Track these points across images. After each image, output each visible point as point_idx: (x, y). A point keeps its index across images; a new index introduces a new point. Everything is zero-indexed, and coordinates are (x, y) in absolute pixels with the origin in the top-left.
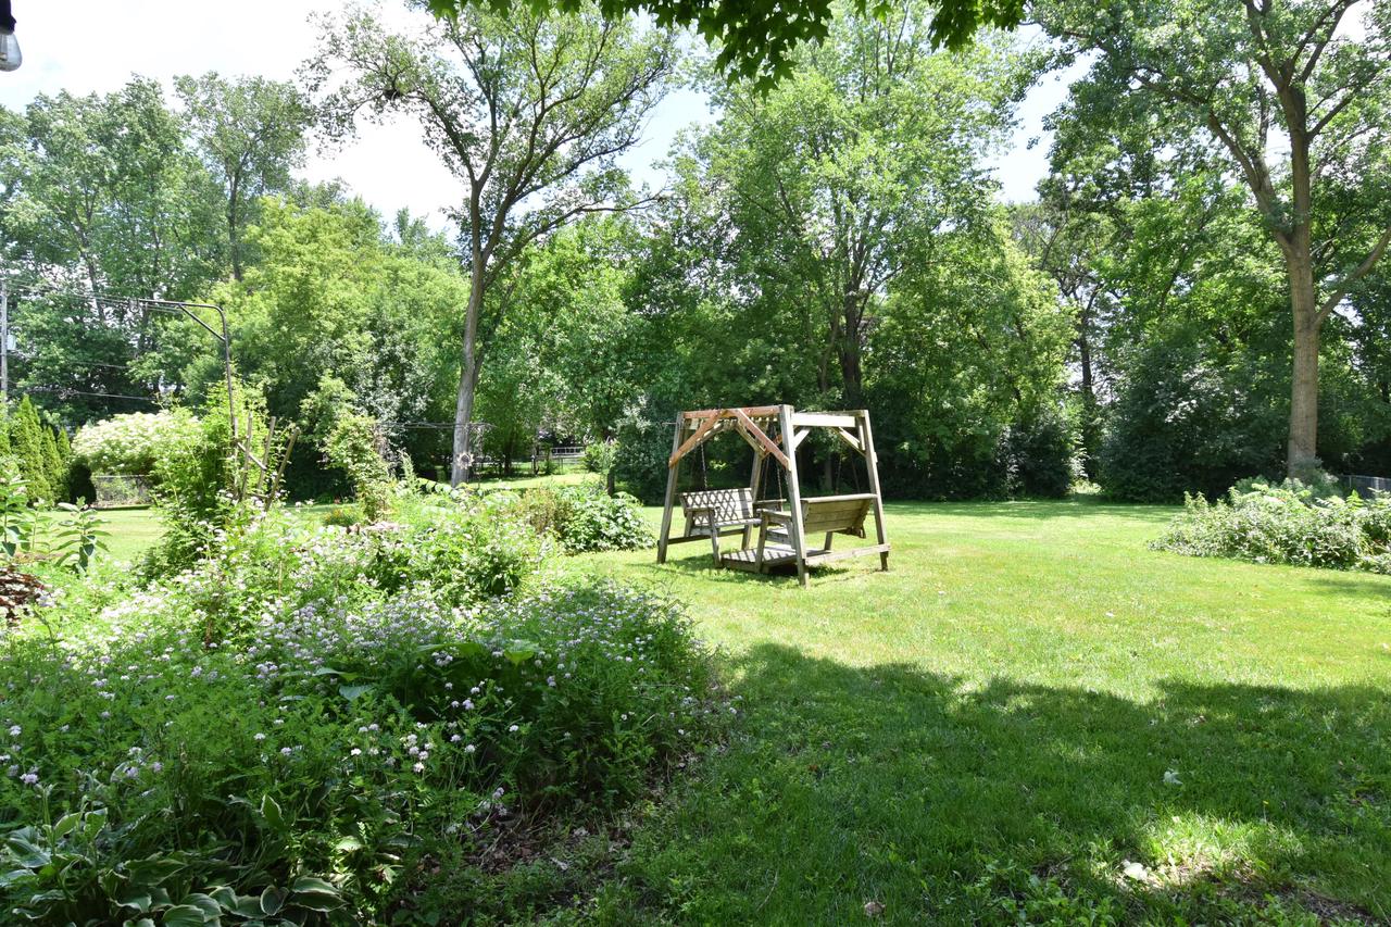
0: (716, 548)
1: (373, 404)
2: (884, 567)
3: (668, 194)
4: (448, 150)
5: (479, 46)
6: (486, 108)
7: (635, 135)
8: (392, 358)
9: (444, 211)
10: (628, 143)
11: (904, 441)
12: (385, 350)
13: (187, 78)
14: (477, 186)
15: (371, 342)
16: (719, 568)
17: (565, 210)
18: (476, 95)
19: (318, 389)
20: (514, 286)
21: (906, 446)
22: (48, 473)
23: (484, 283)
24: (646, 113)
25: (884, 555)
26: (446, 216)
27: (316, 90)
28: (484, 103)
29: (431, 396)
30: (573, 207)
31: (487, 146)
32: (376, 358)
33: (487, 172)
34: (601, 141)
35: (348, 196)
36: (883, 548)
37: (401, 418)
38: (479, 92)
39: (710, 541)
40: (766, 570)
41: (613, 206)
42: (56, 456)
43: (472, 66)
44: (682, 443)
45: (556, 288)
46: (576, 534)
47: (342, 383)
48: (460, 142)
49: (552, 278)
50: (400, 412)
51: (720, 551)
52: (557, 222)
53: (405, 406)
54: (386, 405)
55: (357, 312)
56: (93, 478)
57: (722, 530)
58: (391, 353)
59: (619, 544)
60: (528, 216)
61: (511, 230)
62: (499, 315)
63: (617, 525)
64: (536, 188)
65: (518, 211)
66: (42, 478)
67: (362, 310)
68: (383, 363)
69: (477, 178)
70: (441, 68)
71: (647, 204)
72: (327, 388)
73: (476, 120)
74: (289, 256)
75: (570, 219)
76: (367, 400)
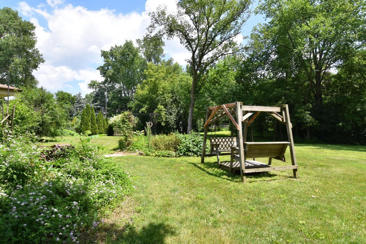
0: (218, 160)
1: (171, 112)
2: (295, 176)
3: (248, 46)
4: (187, 44)
5: (193, 14)
6: (196, 31)
7: (239, 31)
8: (176, 100)
9: (186, 60)
10: (237, 34)
11: (340, 122)
12: (174, 98)
13: (139, 39)
14: (194, 52)
15: (170, 96)
16: (219, 168)
17: (218, 56)
18: (193, 28)
19: (157, 108)
20: (205, 79)
21: (340, 124)
22: (104, 127)
23: (196, 78)
24: (243, 24)
25: (295, 171)
26: (187, 62)
27: (151, 33)
28: (195, 30)
29: (184, 110)
30: (220, 54)
31: (197, 41)
32: (172, 100)
33: (196, 48)
34: (229, 35)
35: (174, 62)
36: (294, 167)
37: (177, 115)
38: (194, 27)
39: (216, 156)
40: (234, 172)
41: (232, 52)
42: (106, 124)
43: (192, 20)
44: (207, 119)
45: (216, 79)
46: (180, 150)
47: (163, 107)
48: (189, 41)
49: (215, 76)
50: (177, 114)
51: (220, 161)
52: (216, 59)
53: (179, 112)
54: (174, 112)
55: (167, 89)
56: (114, 129)
57: (222, 153)
58: (175, 99)
59: (197, 154)
60: (208, 59)
61: (203, 63)
62: (201, 87)
63: (198, 147)
64: (210, 51)
65: (205, 57)
66: (103, 128)
67: (169, 88)
68: (174, 101)
69: (194, 50)
70: (186, 23)
71: (242, 50)
72: (159, 108)
73: (194, 35)
74: (151, 76)
75: (219, 58)
76: (169, 110)
